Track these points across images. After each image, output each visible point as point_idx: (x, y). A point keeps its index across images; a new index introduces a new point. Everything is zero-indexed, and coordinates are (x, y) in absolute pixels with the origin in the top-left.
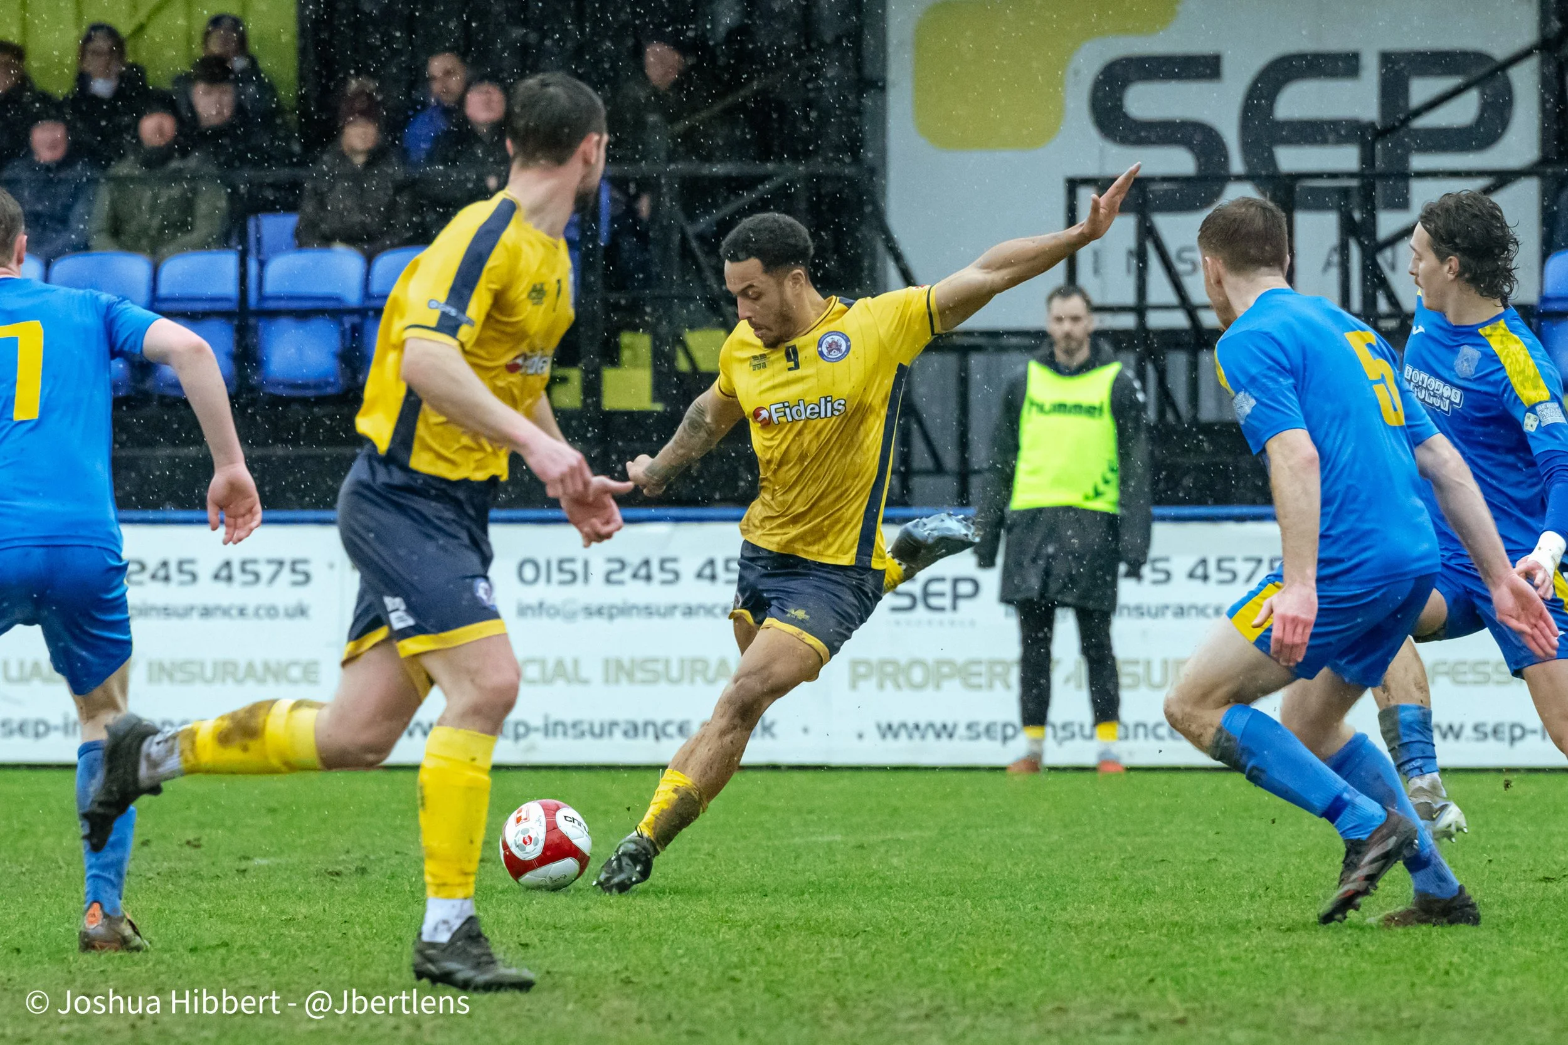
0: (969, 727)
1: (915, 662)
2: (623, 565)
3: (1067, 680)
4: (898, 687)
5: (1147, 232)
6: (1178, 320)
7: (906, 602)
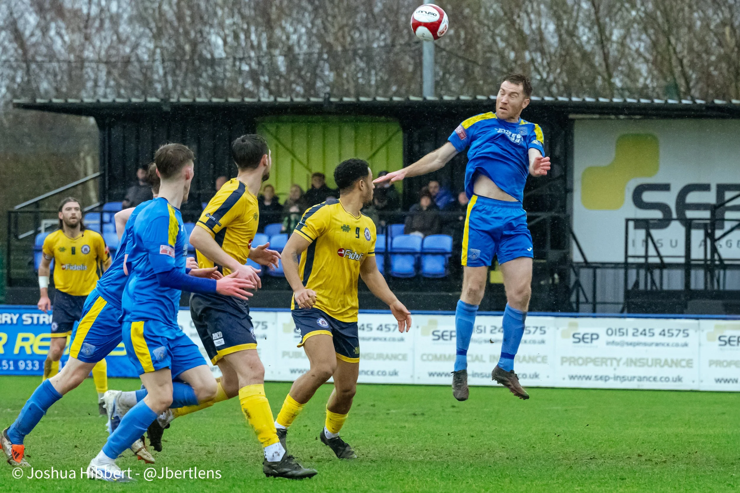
0: (596, 377)
1: (580, 358)
2: (496, 328)
3: (624, 364)
4: (575, 365)
5: (648, 235)
6: (657, 260)
7: (577, 340)
